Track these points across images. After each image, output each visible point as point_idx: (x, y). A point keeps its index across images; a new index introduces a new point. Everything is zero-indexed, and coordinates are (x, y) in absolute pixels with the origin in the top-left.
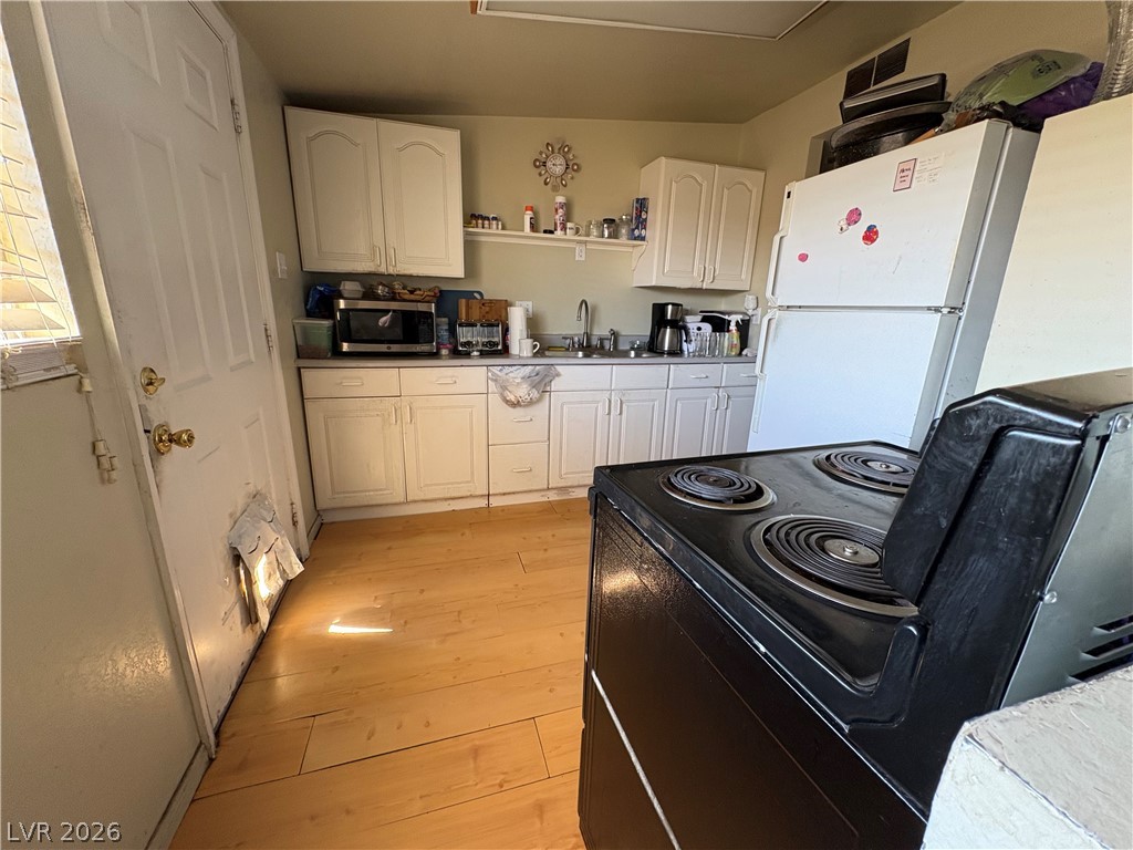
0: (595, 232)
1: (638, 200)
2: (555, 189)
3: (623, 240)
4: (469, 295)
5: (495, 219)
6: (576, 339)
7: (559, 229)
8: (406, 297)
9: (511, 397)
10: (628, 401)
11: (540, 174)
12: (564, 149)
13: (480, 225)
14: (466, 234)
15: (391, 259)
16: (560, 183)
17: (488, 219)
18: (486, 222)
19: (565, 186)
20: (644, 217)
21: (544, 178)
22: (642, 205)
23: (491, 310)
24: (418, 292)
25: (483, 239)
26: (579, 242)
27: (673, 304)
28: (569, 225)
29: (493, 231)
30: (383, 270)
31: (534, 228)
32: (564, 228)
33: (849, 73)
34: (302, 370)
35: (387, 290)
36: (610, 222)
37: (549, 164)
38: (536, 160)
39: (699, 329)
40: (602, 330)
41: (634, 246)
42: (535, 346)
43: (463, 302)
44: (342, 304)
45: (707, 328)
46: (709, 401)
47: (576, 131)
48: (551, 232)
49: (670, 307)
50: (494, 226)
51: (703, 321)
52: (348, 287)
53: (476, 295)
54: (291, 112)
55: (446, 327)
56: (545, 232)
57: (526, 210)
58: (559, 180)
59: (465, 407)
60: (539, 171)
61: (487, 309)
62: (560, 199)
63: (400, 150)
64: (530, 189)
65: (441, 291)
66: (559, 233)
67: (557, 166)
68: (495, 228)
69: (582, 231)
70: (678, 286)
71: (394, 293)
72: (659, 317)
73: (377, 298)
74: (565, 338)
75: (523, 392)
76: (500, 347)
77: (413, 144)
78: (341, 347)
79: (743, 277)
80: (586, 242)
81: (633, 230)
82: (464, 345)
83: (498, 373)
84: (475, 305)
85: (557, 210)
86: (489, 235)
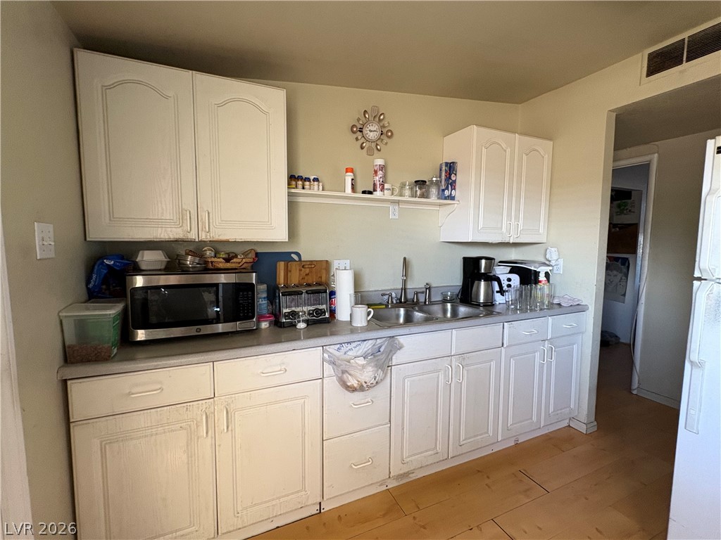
0: (407, 192)
1: (447, 164)
2: (370, 153)
3: (433, 198)
4: (286, 257)
5: (316, 180)
6: (394, 295)
7: (378, 189)
8: (221, 266)
9: (352, 382)
10: (467, 365)
11: (357, 139)
12: (378, 118)
13: (300, 186)
14: (290, 195)
15: (204, 223)
16: (373, 148)
17: (308, 180)
18: (307, 183)
19: (379, 150)
20: (453, 179)
21: (360, 142)
22: (451, 168)
23: (311, 272)
24: (235, 260)
25: (301, 199)
26: (393, 202)
27: (487, 258)
28: (386, 186)
29: (315, 191)
30: (193, 236)
31: (354, 189)
32: (382, 190)
33: (650, 55)
34: (69, 382)
35: (197, 260)
36: (421, 183)
37: (366, 131)
38: (354, 126)
39: (509, 280)
40: (416, 283)
41: (440, 205)
42: (369, 314)
43: (281, 265)
44: (139, 281)
45: (516, 279)
46: (537, 355)
47: (390, 102)
48: (370, 193)
49: (483, 262)
50: (316, 187)
51: (510, 272)
52: (148, 258)
53: (293, 255)
54: (83, 57)
55: (265, 295)
56: (364, 192)
57: (347, 172)
58: (374, 145)
59: (296, 399)
60: (355, 136)
61: (308, 271)
62: (380, 162)
63: (219, 106)
64: (349, 151)
65: (257, 254)
66: (378, 194)
67: (372, 132)
68: (315, 189)
69: (396, 193)
70: (490, 241)
71: (206, 262)
72: (473, 270)
73: (184, 270)
74: (383, 295)
75: (367, 375)
76: (327, 315)
77: (234, 100)
78: (135, 335)
79: (541, 231)
80: (398, 202)
81: (443, 190)
82: (287, 316)
83: (337, 353)
84: (294, 268)
85: (376, 172)
86: (309, 195)
